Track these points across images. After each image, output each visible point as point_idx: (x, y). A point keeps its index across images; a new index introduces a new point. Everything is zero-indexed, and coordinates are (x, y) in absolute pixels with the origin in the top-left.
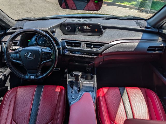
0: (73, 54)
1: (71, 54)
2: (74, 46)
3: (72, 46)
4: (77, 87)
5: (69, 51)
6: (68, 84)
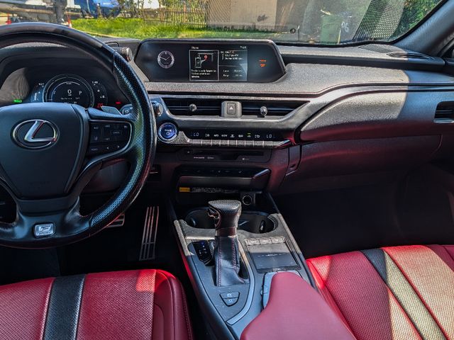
1: (188, 141)
2: (199, 113)
3: (190, 113)
6: (192, 254)
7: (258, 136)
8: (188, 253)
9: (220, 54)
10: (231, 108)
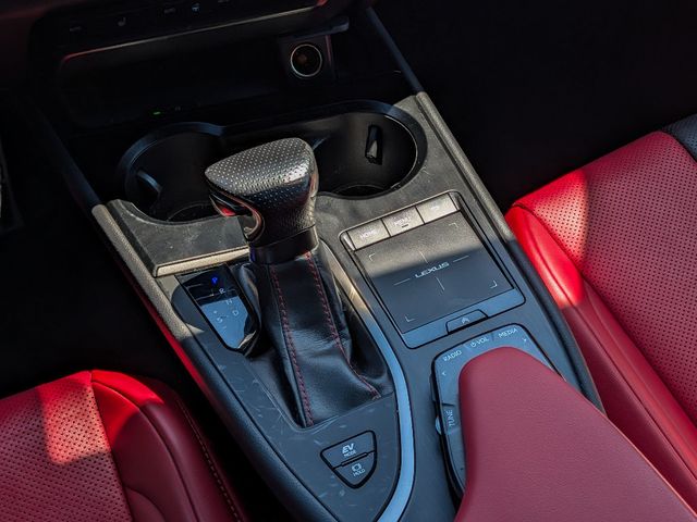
6: (196, 330)
8: (181, 328)
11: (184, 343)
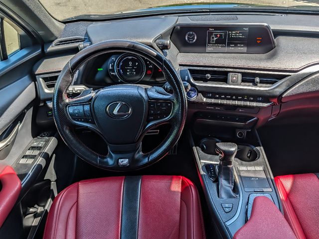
0: (209, 101)
1: (205, 100)
2: (211, 80)
3: (206, 80)
4: (227, 179)
5: (199, 92)
6: (205, 174)
7: (252, 99)
8: (202, 173)
9: (229, 34)
10: (234, 78)
11: (201, 175)
